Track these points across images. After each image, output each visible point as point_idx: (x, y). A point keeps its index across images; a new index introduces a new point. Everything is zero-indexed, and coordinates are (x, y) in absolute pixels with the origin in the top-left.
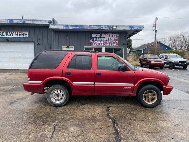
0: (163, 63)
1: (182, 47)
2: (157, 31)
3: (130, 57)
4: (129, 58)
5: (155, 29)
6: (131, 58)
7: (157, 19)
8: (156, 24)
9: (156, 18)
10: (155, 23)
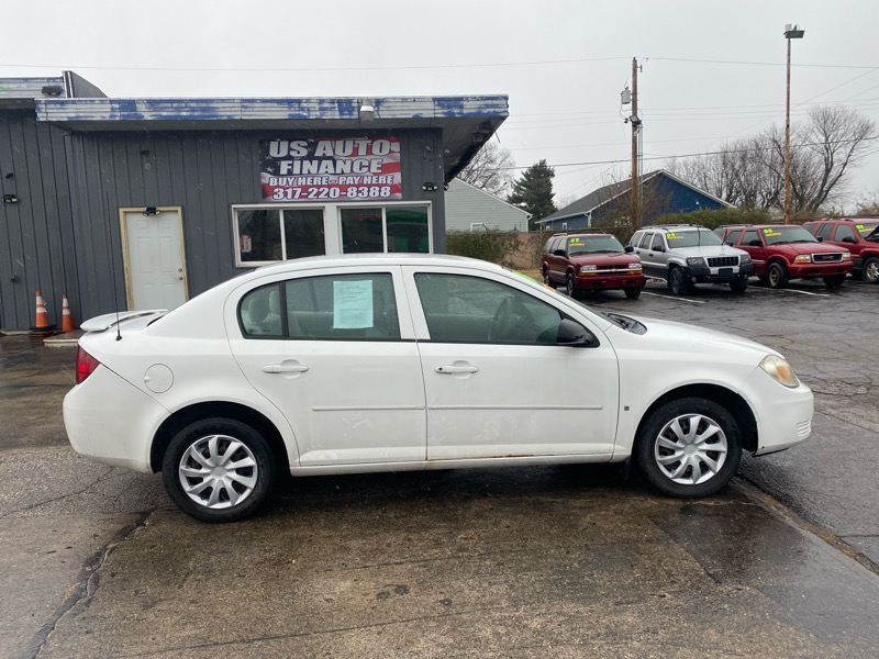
0: (636, 273)
1: (777, 193)
2: (639, 122)
3: (521, 248)
4: (517, 253)
5: (631, 113)
6: (528, 256)
7: (639, 69)
8: (635, 94)
9: (635, 61)
10: (631, 89)
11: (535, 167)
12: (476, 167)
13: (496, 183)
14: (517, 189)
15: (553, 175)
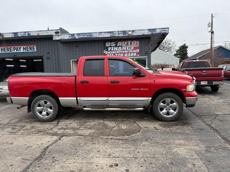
2: (213, 32)
5: (210, 30)
7: (213, 17)
8: (212, 24)
9: (212, 15)
10: (211, 23)
11: (182, 46)
12: (165, 46)
13: (171, 50)
14: (177, 52)
15: (188, 48)
